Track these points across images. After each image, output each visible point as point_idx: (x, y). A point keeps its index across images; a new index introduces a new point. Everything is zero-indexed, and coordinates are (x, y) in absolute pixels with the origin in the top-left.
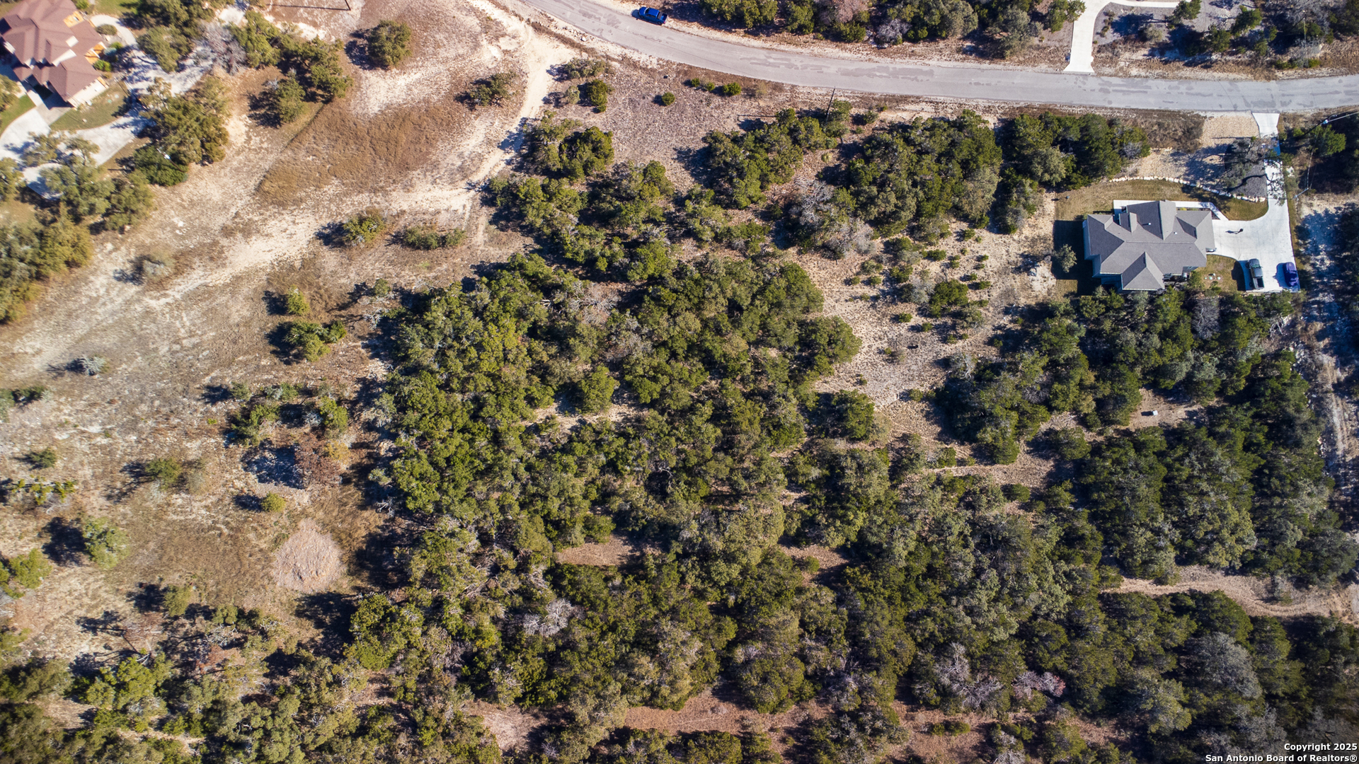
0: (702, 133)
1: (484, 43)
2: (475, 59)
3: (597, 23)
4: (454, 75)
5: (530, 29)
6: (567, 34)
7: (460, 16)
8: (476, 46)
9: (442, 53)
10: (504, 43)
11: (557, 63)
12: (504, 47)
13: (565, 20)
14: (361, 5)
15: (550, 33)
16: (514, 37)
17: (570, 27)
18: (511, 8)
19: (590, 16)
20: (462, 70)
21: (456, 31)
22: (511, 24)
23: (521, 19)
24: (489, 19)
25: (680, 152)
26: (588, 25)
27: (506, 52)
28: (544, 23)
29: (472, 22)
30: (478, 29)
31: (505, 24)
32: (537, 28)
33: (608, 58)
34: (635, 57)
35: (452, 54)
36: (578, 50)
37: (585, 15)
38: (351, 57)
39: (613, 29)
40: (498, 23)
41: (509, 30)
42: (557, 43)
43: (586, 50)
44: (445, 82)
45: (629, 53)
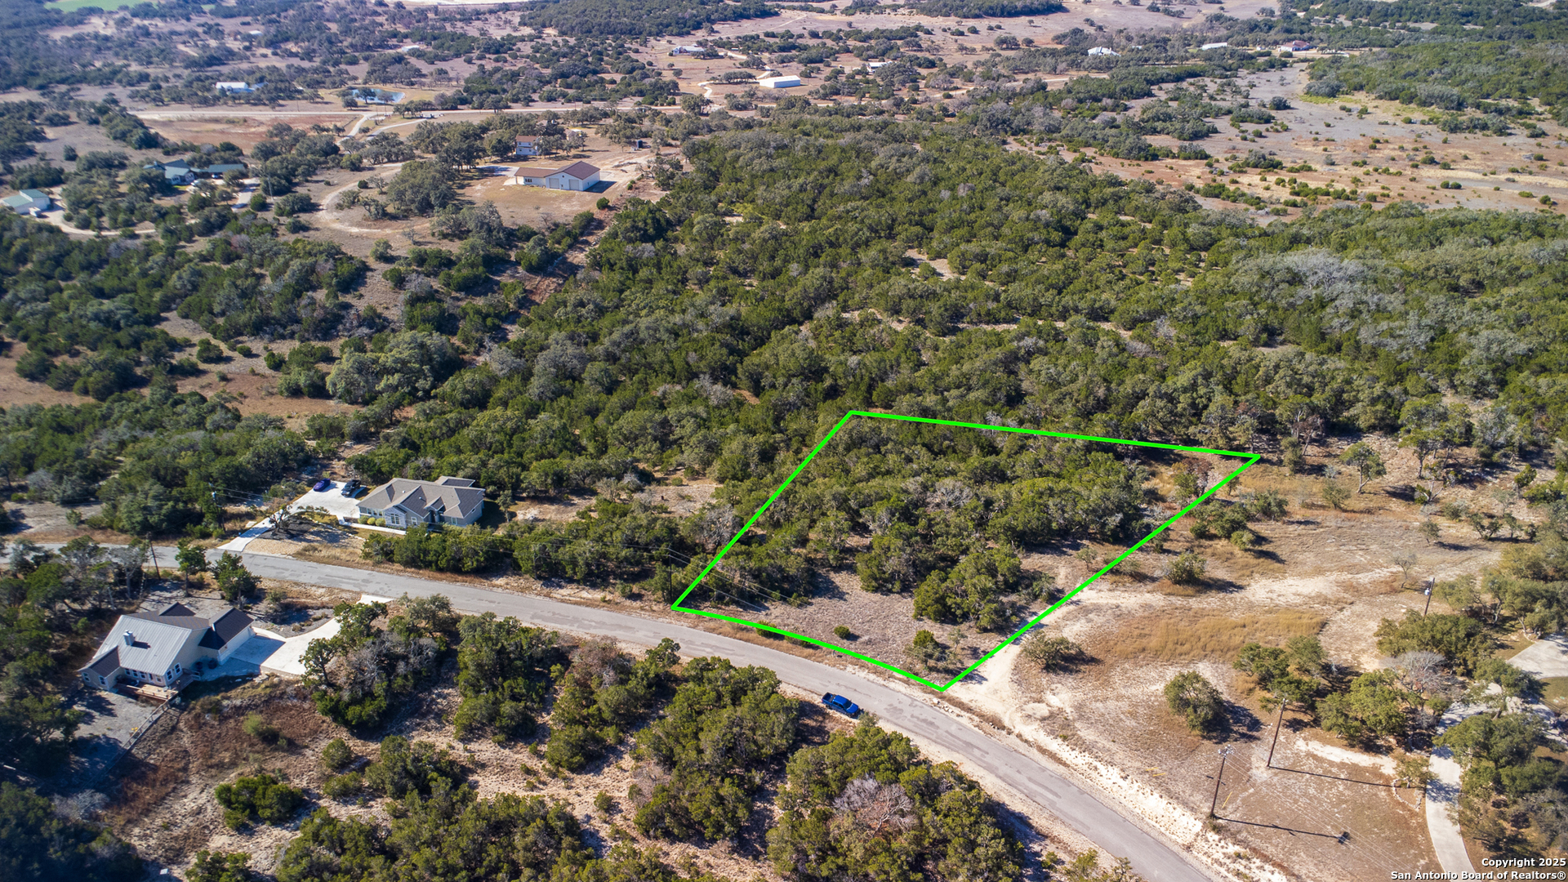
0: (810, 609)
1: (1068, 710)
2: (1080, 696)
3: (916, 713)
4: (1107, 683)
5: (1007, 723)
6: (957, 710)
7: (1103, 742)
8: (1079, 707)
9: (1124, 705)
10: (1042, 709)
11: (973, 686)
12: (1043, 705)
13: (958, 723)
14: (1254, 771)
15: (981, 716)
16: (1029, 716)
17: (953, 716)
18: (1035, 751)
19: (924, 721)
20: (1096, 688)
21: (1110, 727)
22: (1032, 731)
23: (1019, 736)
24: (1065, 738)
25: (841, 598)
26: (929, 714)
27: (1040, 701)
28: (987, 726)
29: (1087, 734)
30: (1078, 725)
31: (1042, 733)
32: (997, 724)
33: (907, 682)
34: (872, 677)
35: (1111, 704)
36: (945, 693)
37: (932, 724)
38: (1251, 716)
39: (896, 704)
40: (1051, 733)
41: (1036, 725)
42: (973, 705)
43: (933, 692)
44: (1116, 677)
45: (880, 680)
